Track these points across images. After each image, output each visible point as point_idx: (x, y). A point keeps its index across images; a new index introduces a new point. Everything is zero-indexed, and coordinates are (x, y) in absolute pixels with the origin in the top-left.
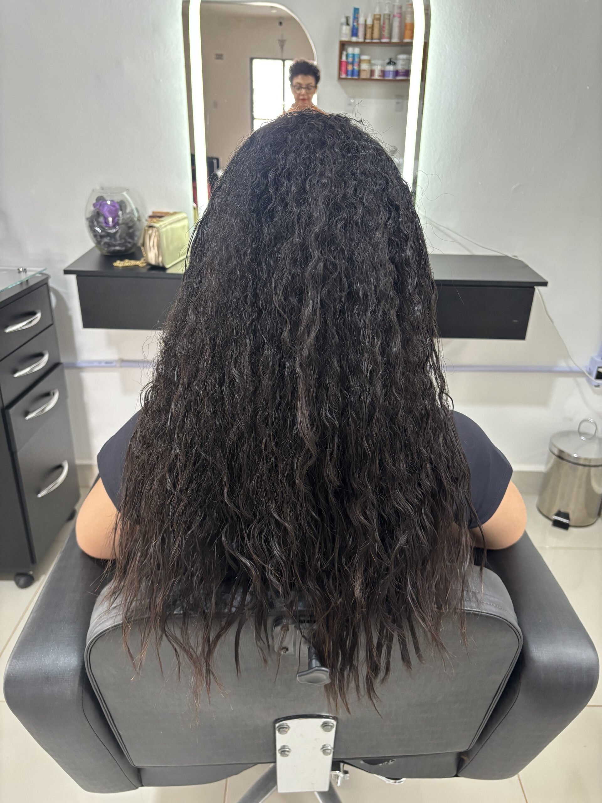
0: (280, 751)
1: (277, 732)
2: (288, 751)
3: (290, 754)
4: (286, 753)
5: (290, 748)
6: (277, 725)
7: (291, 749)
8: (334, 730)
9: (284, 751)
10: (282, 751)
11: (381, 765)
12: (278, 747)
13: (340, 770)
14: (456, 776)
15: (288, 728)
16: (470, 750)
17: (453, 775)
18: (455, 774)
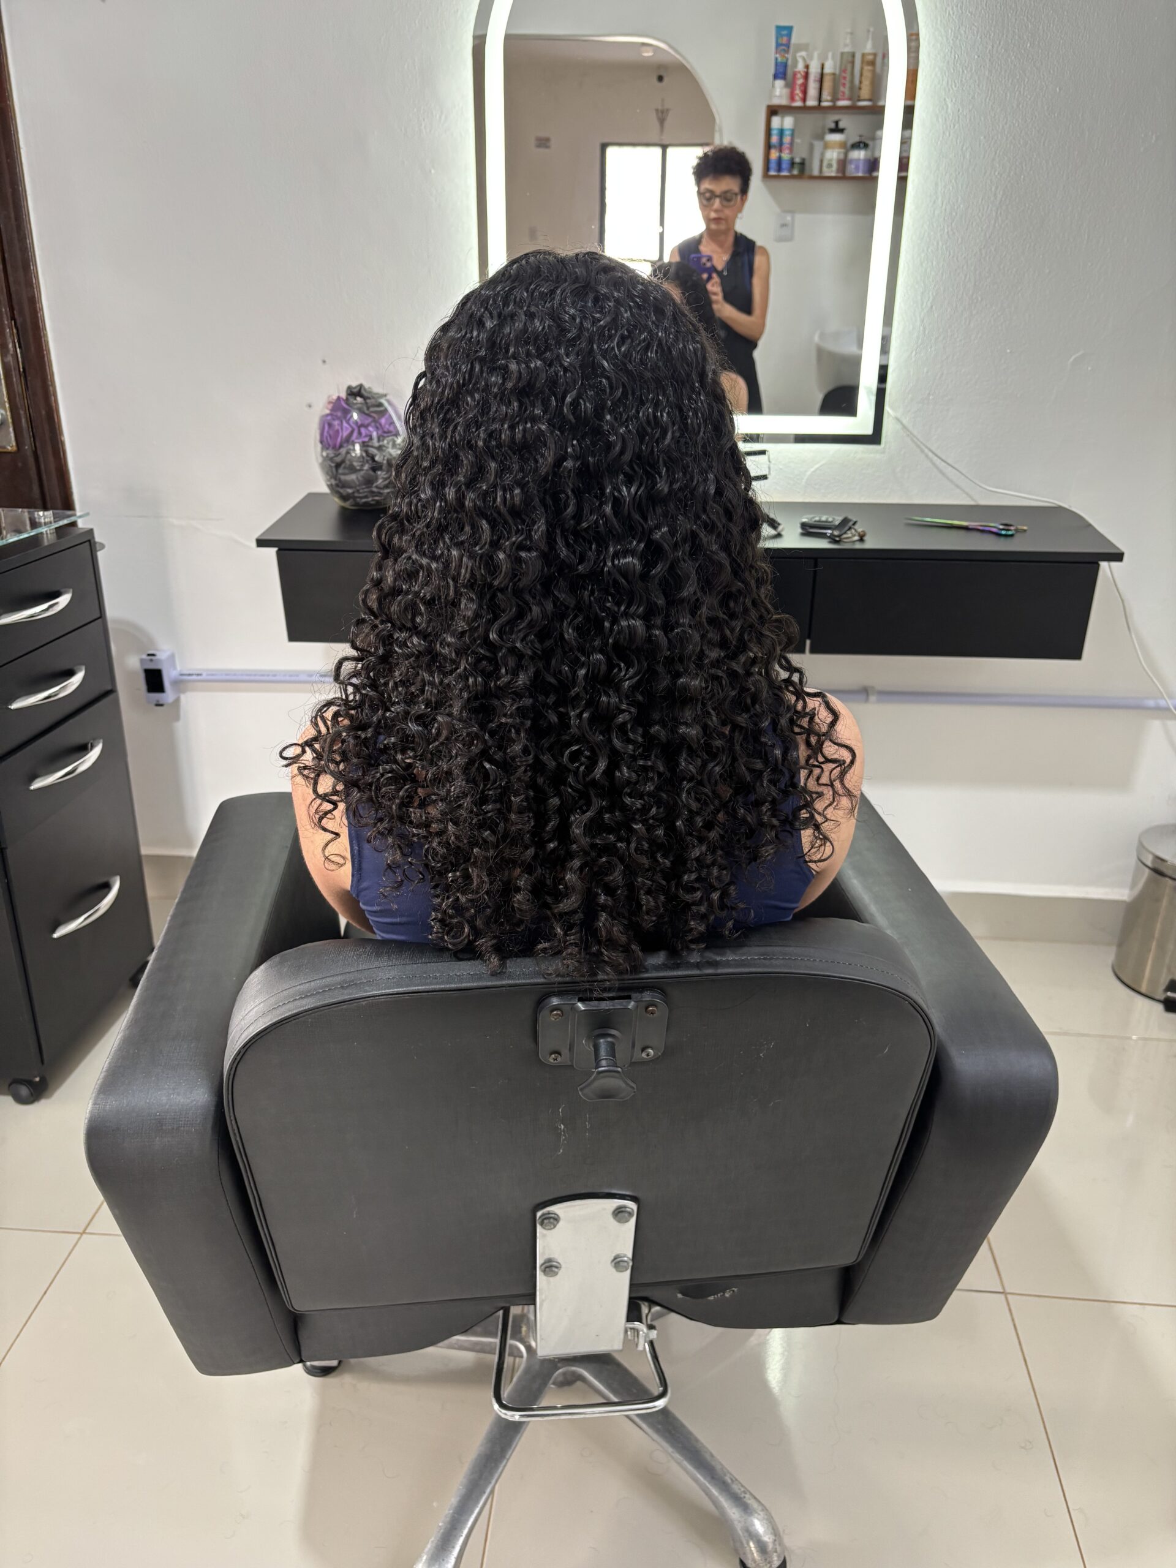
0: (543, 1267)
1: (539, 1228)
2: (557, 1267)
3: (561, 1273)
4: (554, 1269)
5: (559, 1261)
6: (539, 1214)
7: (562, 1264)
8: (633, 1220)
9: (551, 1267)
10: (546, 1267)
11: (712, 1298)
12: (539, 1261)
13: (640, 1321)
14: (839, 1322)
15: (556, 1219)
16: (859, 1264)
17: (833, 1322)
18: (836, 1319)
